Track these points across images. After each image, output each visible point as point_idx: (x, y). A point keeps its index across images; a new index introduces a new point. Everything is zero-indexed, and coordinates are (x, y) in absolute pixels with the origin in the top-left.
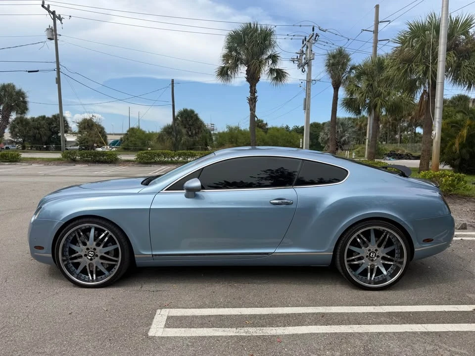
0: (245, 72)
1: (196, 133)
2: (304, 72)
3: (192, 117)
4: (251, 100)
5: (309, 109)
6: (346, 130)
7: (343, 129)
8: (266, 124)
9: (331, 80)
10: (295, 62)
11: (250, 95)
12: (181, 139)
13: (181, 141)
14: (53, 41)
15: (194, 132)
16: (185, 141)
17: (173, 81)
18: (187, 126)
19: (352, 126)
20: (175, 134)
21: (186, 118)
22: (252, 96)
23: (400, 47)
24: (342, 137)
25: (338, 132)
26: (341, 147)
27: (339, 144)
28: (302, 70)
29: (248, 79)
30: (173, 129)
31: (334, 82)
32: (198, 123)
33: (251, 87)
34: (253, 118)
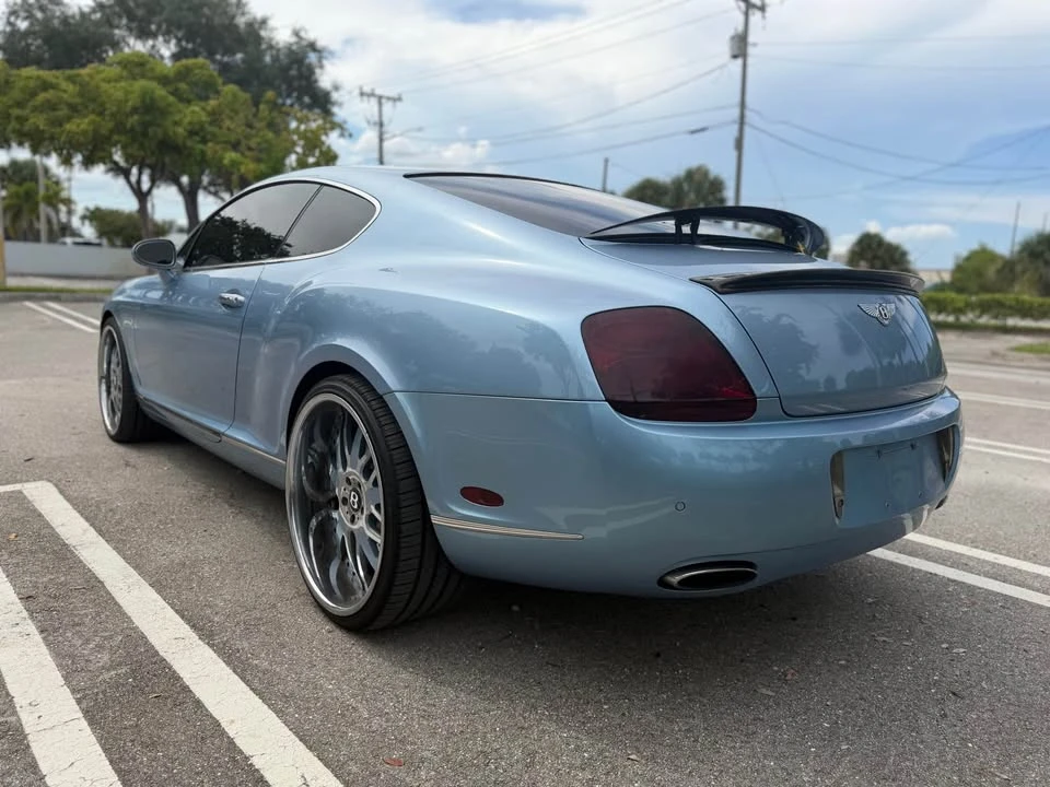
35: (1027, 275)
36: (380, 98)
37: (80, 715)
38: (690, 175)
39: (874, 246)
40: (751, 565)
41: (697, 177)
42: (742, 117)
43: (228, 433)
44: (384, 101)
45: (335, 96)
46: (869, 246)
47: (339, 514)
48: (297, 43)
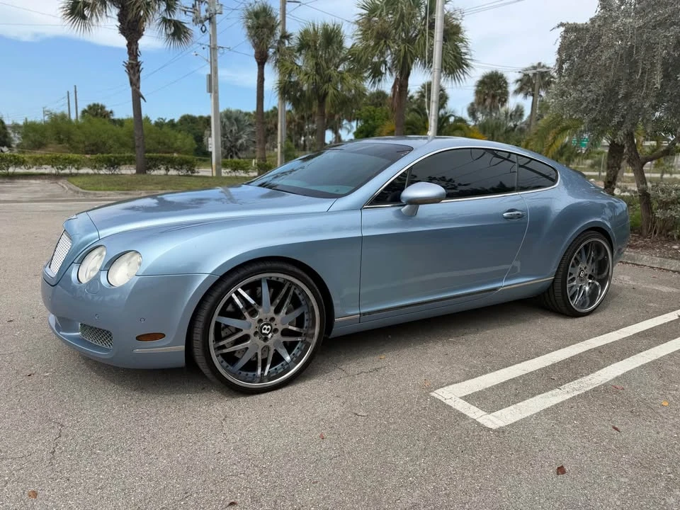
0: (117, 17)
2: (204, 32)
4: (132, 68)
5: (216, 92)
6: (242, 129)
7: (238, 127)
8: (111, 112)
9: (253, 51)
10: (187, 13)
11: (128, 59)
19: (250, 124)
22: (133, 60)
23: (365, 15)
24: (237, 139)
25: (231, 131)
26: (236, 154)
27: (233, 149)
28: (201, 29)
29: (123, 31)
31: (259, 55)
33: (129, 45)
34: (137, 98)
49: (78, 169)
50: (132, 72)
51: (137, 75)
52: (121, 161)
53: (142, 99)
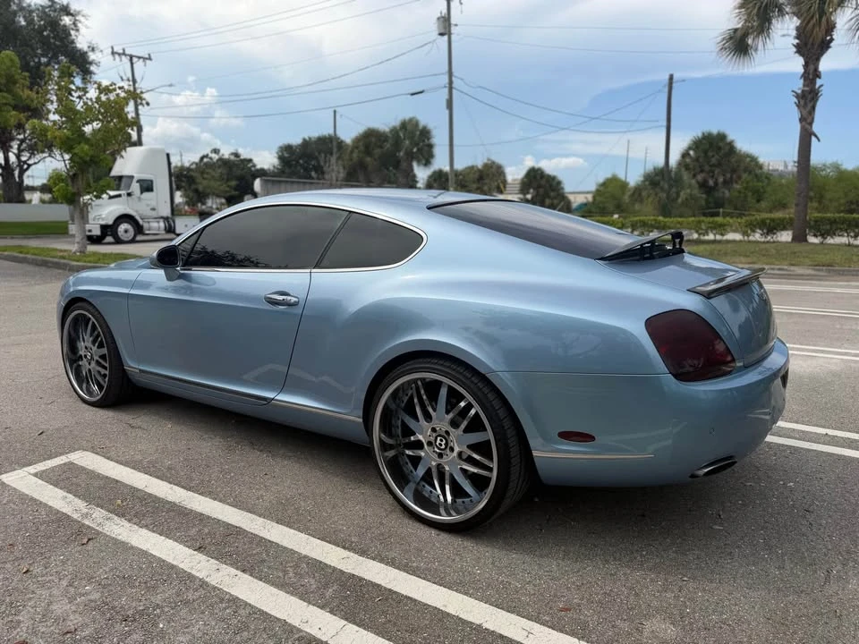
0: (795, 33)
1: (725, 182)
3: (720, 148)
4: (805, 97)
11: (801, 86)
12: (678, 195)
13: (677, 198)
14: (446, 37)
15: (721, 180)
16: (687, 199)
17: (671, 77)
18: (707, 168)
20: (666, 186)
21: (706, 152)
22: (807, 86)
29: (800, 49)
30: (663, 176)
32: (733, 160)
33: (806, 66)
34: (806, 137)
35: (650, 199)
36: (131, 57)
37: (344, 622)
38: (404, 125)
39: (538, 177)
40: (731, 457)
41: (409, 127)
42: (451, 82)
43: (279, 398)
44: (135, 60)
45: (92, 56)
46: (535, 177)
47: (426, 452)
48: (50, 7)
49: (722, 235)
50: (802, 102)
51: (810, 105)
52: (778, 225)
53: (813, 138)
